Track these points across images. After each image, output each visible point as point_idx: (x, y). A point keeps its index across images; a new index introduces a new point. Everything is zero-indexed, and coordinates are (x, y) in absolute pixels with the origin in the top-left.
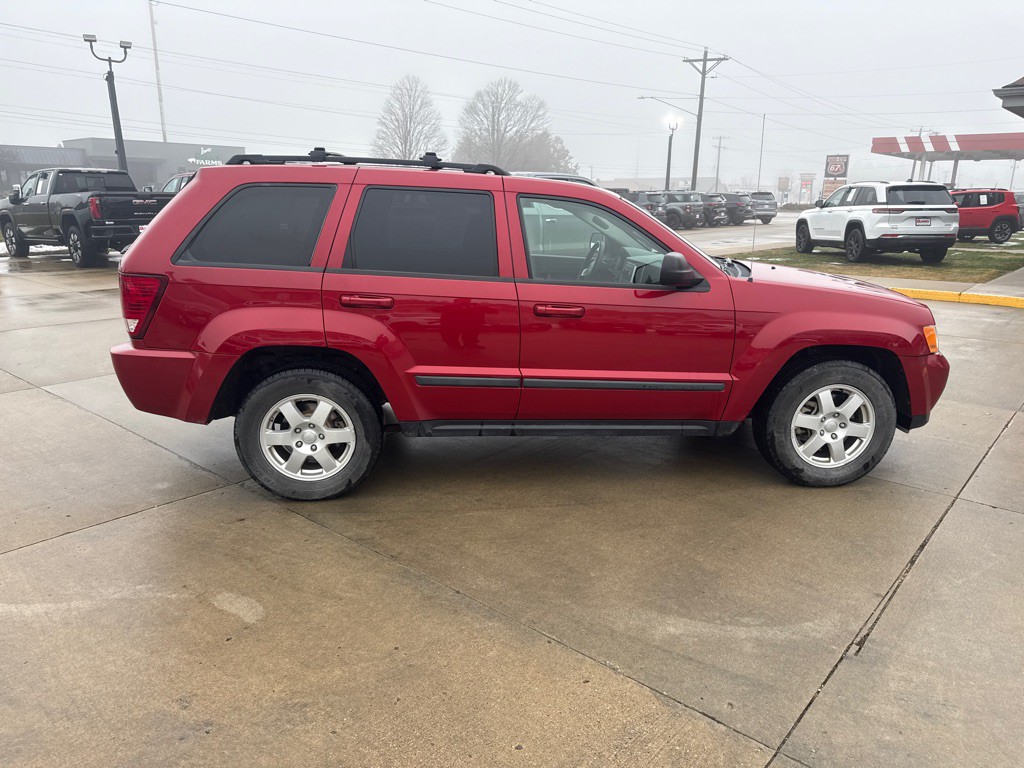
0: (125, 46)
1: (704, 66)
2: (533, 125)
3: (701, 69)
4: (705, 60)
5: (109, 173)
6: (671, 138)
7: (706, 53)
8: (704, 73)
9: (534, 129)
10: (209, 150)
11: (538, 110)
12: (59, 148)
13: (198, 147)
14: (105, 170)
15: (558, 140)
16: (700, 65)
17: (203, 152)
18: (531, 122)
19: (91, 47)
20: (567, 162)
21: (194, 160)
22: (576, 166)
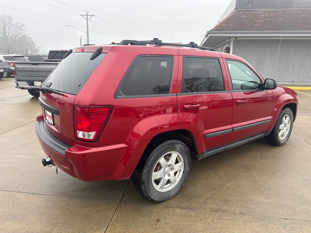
1: (87, 18)
2: (20, 32)
3: (86, 18)
4: (87, 15)
6: (81, 39)
7: (87, 13)
8: (87, 20)
9: (20, 34)
11: (22, 27)
15: (29, 38)
16: (86, 17)
18: (19, 31)
20: (34, 46)
22: (38, 47)
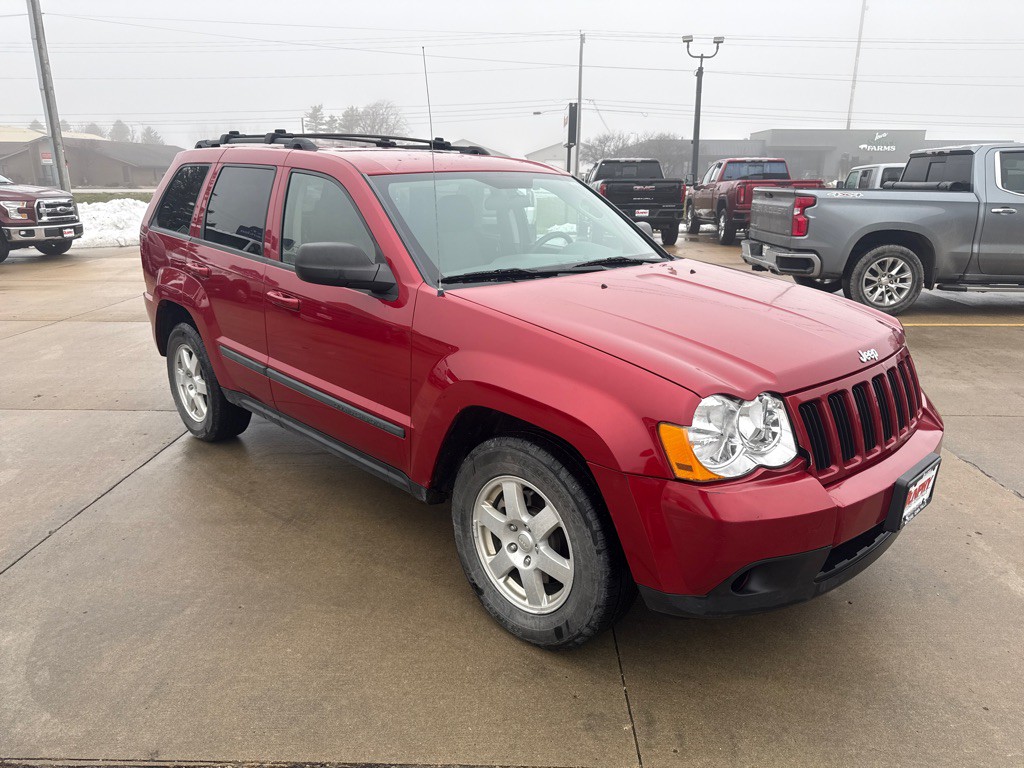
0: (718, 41)
5: (642, 162)
10: (885, 135)
12: (746, 140)
13: (873, 132)
14: (639, 159)
17: (878, 137)
19: (688, 47)
21: (866, 146)
